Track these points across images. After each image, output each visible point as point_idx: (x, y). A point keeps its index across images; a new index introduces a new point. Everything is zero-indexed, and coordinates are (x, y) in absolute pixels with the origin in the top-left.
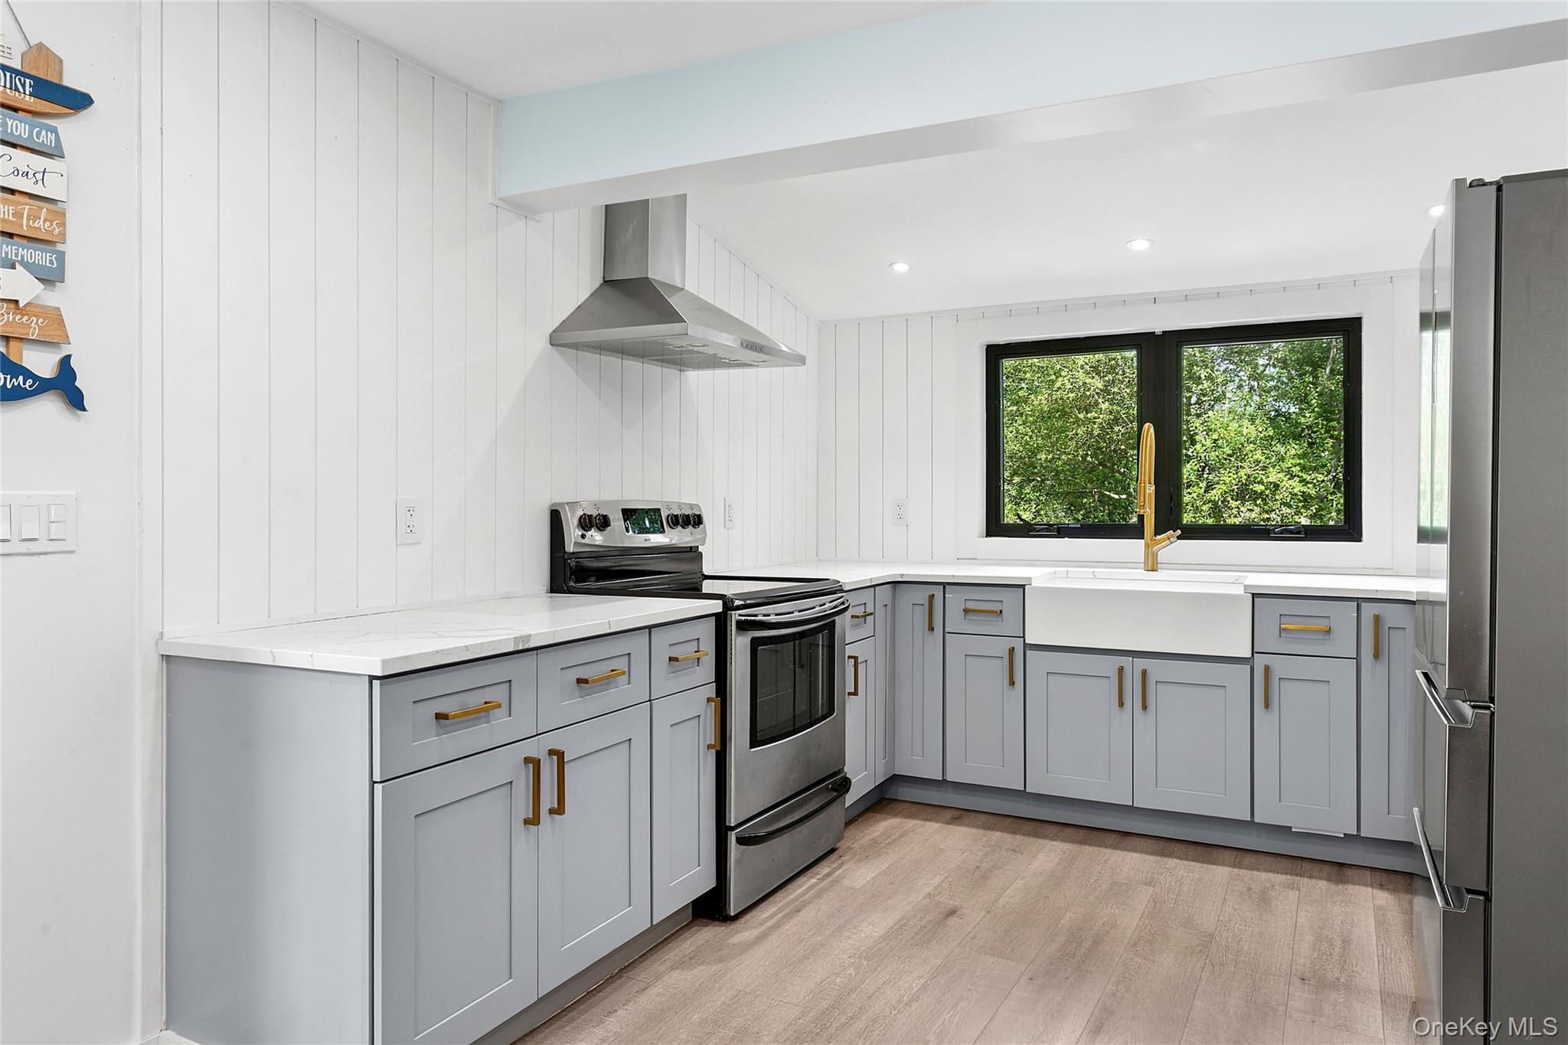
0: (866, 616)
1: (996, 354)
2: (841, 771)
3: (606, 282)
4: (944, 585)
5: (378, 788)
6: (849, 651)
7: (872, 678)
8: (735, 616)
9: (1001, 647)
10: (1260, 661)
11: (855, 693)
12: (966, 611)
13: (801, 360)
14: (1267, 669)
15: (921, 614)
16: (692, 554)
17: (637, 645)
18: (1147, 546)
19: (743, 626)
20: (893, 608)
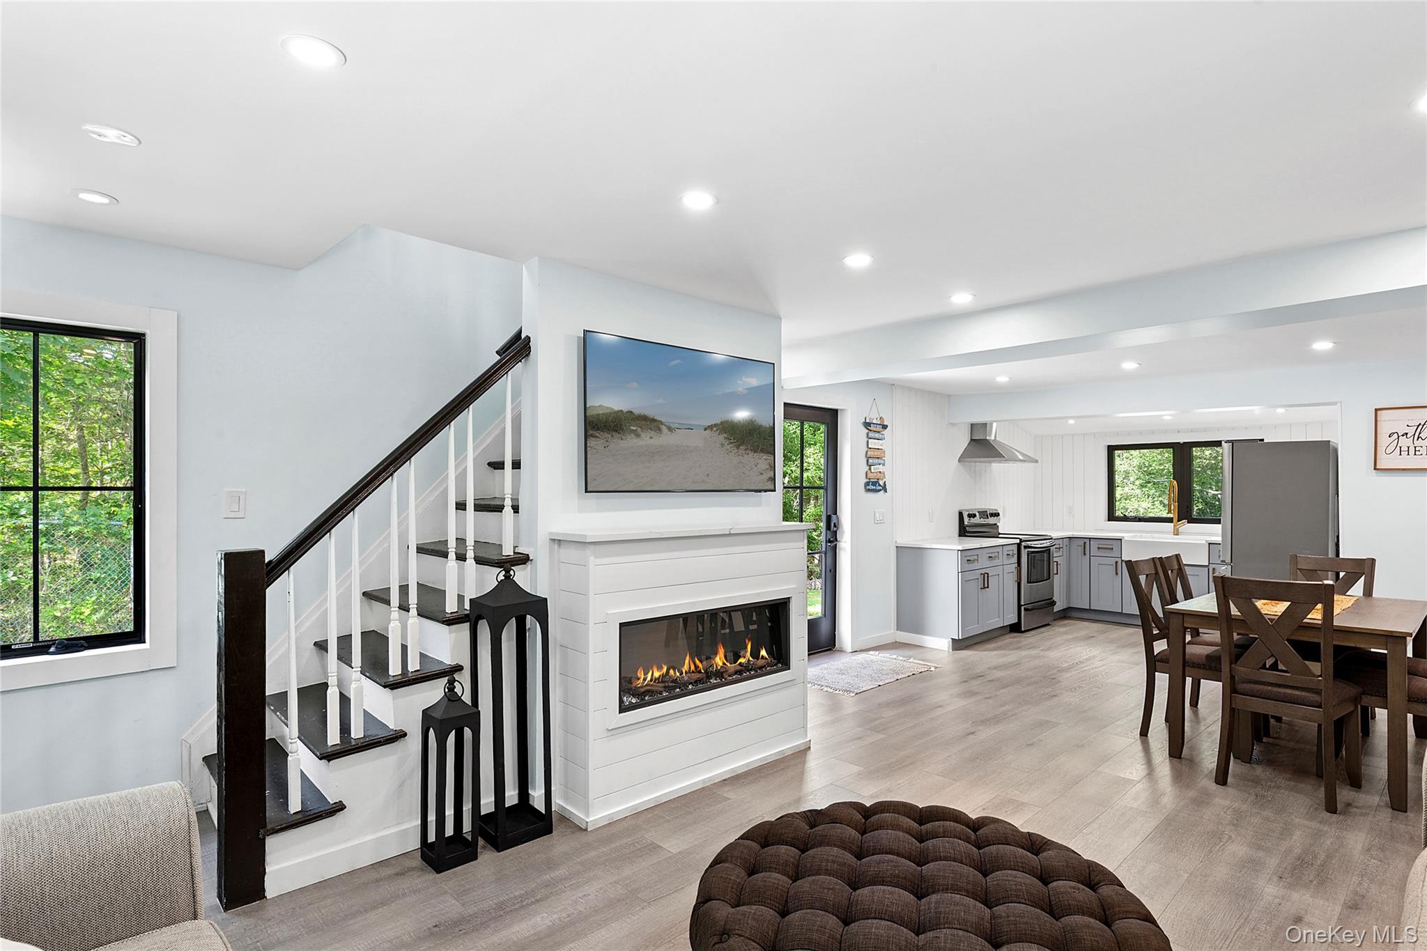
0: (1059, 548)
1: (1111, 449)
2: (1052, 598)
3: (971, 440)
4: (1090, 538)
5: (960, 574)
6: (1055, 559)
7: (1062, 569)
8: (1023, 544)
9: (1113, 561)
10: (1211, 567)
11: (1057, 574)
12: (1099, 548)
13: (1037, 461)
14: (1214, 569)
15: (1081, 549)
16: (995, 526)
17: (1000, 549)
18: (1174, 526)
19: (1025, 547)
20: (1069, 546)
